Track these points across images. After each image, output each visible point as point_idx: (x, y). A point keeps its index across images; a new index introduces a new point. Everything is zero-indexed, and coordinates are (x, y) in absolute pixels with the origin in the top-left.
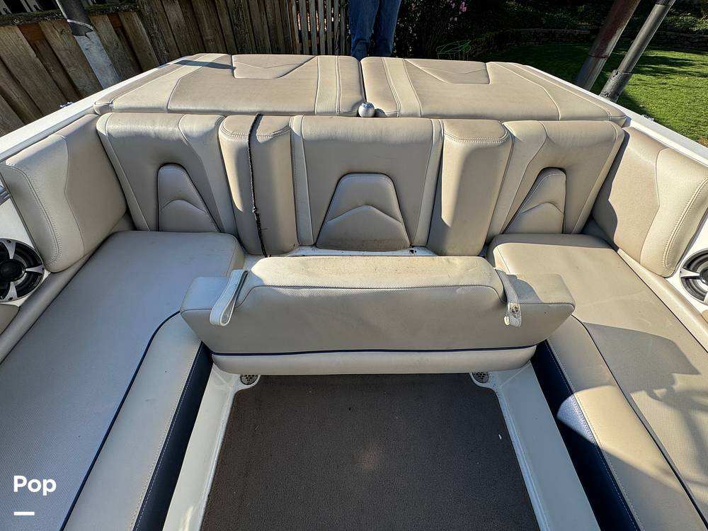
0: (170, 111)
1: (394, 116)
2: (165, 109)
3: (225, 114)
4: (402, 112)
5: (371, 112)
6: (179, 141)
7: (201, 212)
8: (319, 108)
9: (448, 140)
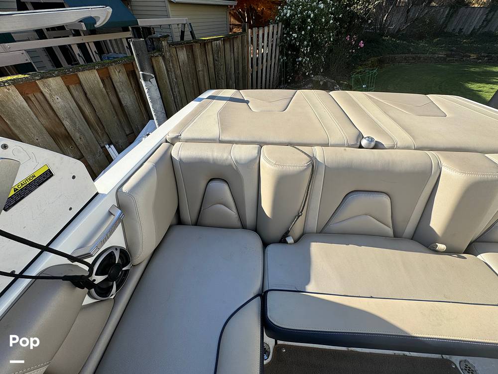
0: (221, 142)
1: (392, 148)
2: (218, 140)
3: (261, 144)
4: (399, 145)
5: (373, 144)
6: (230, 166)
7: (233, 213)
8: (332, 141)
9: (445, 170)
